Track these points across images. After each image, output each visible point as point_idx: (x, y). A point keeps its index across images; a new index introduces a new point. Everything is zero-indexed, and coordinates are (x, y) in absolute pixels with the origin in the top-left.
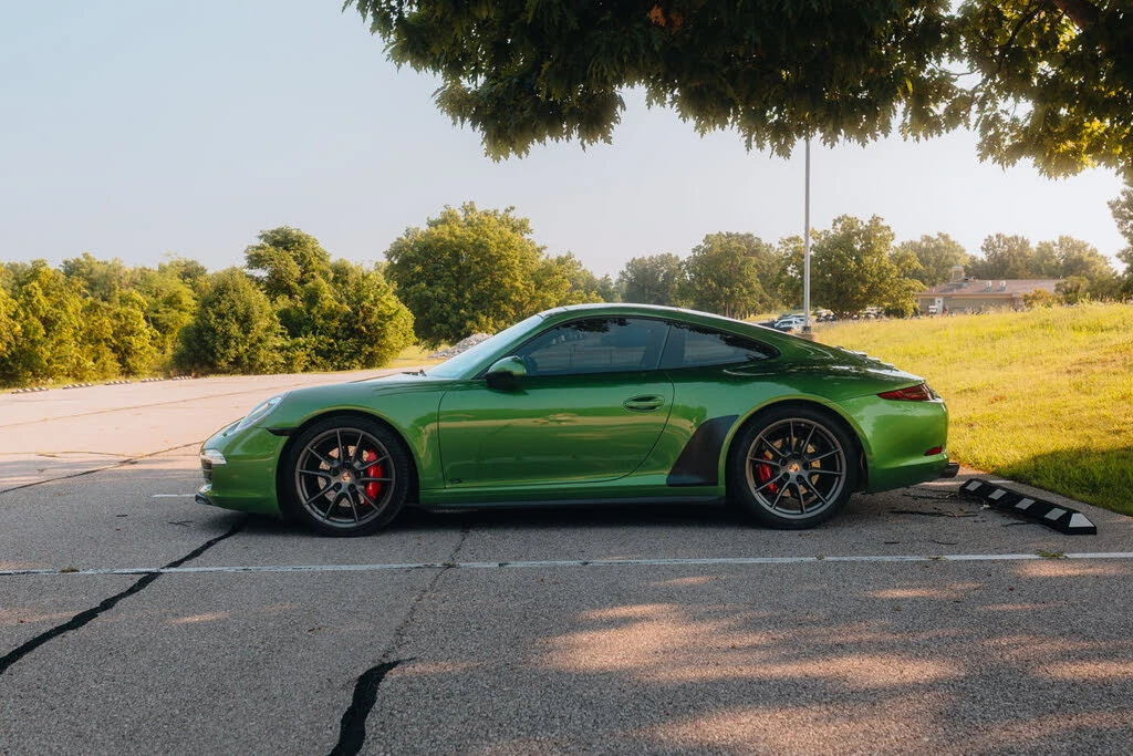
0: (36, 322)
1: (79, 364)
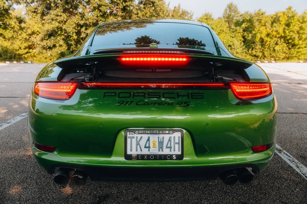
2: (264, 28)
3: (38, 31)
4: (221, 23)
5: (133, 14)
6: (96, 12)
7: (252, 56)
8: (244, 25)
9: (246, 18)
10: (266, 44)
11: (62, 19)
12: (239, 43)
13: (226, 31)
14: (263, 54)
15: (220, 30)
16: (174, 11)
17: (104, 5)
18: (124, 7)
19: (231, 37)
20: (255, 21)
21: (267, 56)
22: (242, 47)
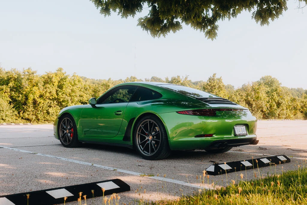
0: (274, 103)
1: (289, 116)
2: (36, 88)
7: (24, 119)
8: (11, 84)
10: (39, 106)
21: (41, 119)
22: (12, 109)
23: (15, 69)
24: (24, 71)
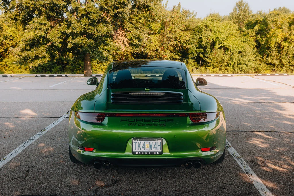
2: (280, 30)
3: (11, 36)
4: (229, 25)
5: (125, 20)
6: (84, 21)
7: (267, 64)
8: (257, 28)
9: (259, 19)
10: (284, 50)
11: (47, 27)
12: (252, 49)
13: (236, 35)
14: (281, 61)
15: (228, 33)
16: (173, 11)
17: (93, 13)
18: (116, 14)
19: (242, 41)
20: (269, 22)
21: (285, 64)
22: (255, 53)
23: (261, 11)
24: (270, 12)
